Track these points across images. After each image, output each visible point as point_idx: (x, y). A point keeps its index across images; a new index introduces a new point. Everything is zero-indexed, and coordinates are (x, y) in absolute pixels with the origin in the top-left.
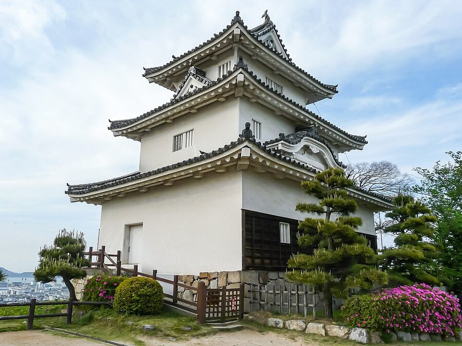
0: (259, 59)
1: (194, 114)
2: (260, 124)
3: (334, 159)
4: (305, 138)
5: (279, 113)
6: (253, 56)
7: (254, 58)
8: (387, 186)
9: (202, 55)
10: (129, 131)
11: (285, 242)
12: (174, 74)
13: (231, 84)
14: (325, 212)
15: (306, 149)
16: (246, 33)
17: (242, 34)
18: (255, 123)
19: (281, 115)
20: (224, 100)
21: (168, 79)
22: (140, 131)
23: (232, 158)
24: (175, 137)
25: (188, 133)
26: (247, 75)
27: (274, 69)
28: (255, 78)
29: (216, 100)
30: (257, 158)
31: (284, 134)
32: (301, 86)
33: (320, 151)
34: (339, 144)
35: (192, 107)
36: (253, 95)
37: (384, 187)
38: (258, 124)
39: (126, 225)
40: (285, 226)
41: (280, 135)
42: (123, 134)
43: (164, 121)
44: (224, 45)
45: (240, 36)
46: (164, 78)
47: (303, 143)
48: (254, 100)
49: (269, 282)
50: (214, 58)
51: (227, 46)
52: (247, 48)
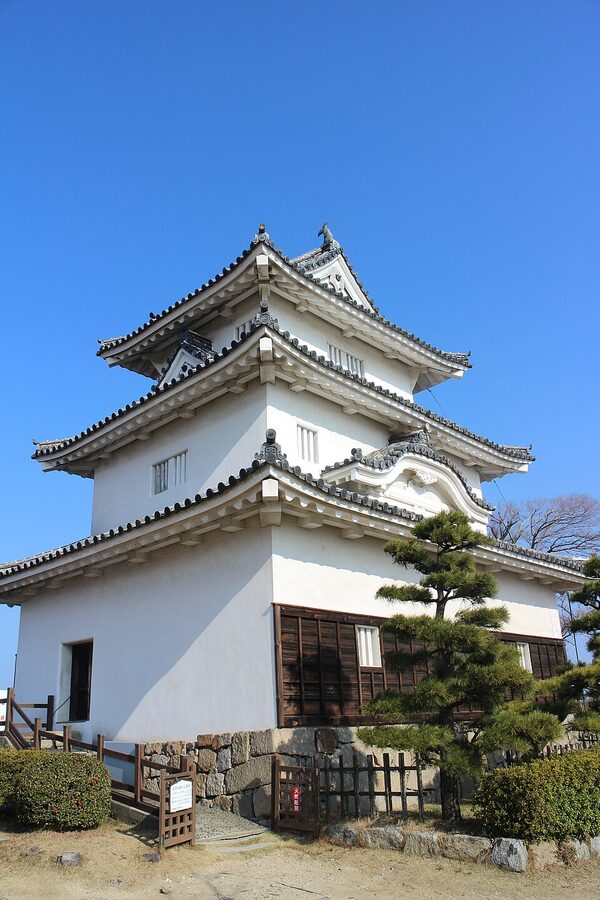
0: (311, 309)
1: (188, 420)
2: (314, 433)
3: (468, 493)
4: (406, 455)
5: (353, 411)
6: (300, 304)
7: (303, 308)
8: (583, 540)
9: (202, 308)
10: (70, 459)
11: (371, 665)
12: (155, 346)
13: (249, 360)
14: (433, 601)
15: (410, 476)
16: (280, 263)
17: (272, 265)
18: (305, 432)
19: (358, 413)
20: (241, 390)
21: (144, 358)
22: (91, 459)
23: (246, 502)
24: (155, 466)
25: (178, 458)
26: (279, 341)
27: (344, 327)
28: (294, 344)
29: (225, 390)
30: (296, 500)
31: (360, 450)
32: (400, 358)
33: (439, 480)
34: (479, 463)
35: (182, 408)
36: (295, 376)
37: (579, 543)
38: (311, 434)
39: (64, 645)
40: (369, 633)
41: (354, 451)
42: (59, 467)
43: (133, 438)
44: (241, 288)
45: (270, 269)
46: (137, 357)
47: (402, 464)
48: (299, 388)
49: (337, 748)
50: (226, 313)
51: (249, 289)
52: (286, 290)
